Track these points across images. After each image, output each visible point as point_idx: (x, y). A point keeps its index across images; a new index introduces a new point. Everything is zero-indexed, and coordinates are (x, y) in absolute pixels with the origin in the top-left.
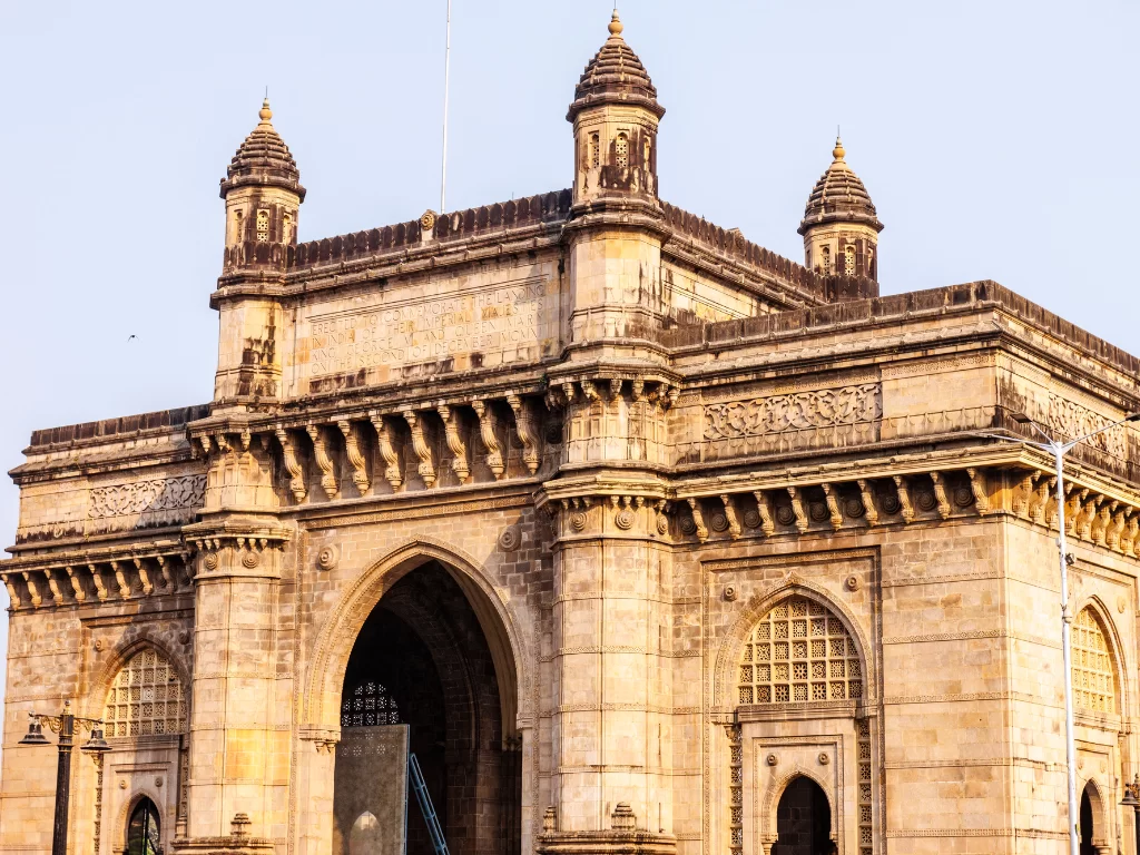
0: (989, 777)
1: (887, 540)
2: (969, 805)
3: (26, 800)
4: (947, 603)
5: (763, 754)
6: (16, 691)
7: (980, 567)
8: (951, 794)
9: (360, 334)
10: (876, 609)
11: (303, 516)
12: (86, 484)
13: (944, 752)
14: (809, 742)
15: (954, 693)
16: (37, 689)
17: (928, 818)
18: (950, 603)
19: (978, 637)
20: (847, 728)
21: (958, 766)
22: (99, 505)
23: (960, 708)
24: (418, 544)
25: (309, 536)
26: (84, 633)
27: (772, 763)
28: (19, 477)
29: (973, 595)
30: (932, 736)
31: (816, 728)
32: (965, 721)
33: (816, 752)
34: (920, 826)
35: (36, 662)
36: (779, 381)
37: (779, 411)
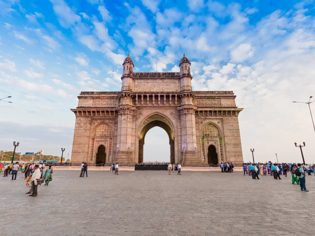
0: (239, 146)
1: (224, 118)
2: (236, 149)
3: (79, 145)
4: (232, 125)
5: (207, 142)
6: (77, 129)
7: (235, 122)
8: (234, 147)
9: (146, 85)
10: (223, 125)
11: (137, 107)
12: (92, 100)
13: (233, 142)
14: (213, 141)
15: (233, 136)
16: (82, 128)
17: (231, 150)
18: (232, 126)
19: (236, 129)
20: (218, 139)
21: (235, 144)
22: (95, 103)
23: (234, 137)
24: (156, 112)
25: (138, 110)
26: (91, 121)
27: (208, 143)
28: (79, 97)
29: (235, 125)
30: (231, 140)
31: (215, 139)
32: (235, 139)
33: (214, 142)
34: (230, 151)
35: (82, 124)
36: (208, 98)
37: (207, 102)
